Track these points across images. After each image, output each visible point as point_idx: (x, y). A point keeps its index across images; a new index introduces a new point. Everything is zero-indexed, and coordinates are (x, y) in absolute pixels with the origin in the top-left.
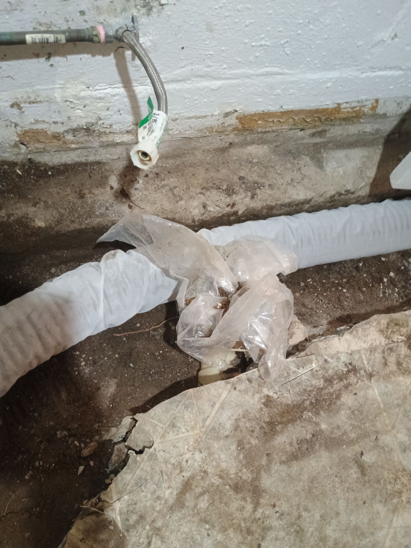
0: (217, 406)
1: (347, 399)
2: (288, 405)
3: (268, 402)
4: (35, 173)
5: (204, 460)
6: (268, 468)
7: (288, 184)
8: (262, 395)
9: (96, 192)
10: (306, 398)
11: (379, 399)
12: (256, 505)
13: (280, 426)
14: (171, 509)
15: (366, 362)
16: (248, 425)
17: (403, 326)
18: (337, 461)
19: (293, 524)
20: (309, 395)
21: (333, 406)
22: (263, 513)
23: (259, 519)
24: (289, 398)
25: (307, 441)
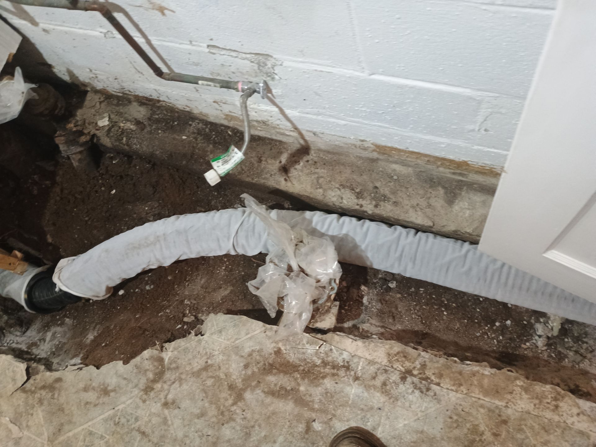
0: (249, 336)
1: (328, 383)
2: (288, 362)
3: (278, 352)
5: (223, 360)
6: (253, 389)
8: (277, 346)
10: (302, 365)
11: (351, 397)
12: (234, 404)
13: (276, 371)
15: (360, 368)
16: (258, 358)
18: (296, 413)
19: (247, 428)
20: (306, 364)
21: (316, 381)
22: (235, 410)
23: (232, 411)
24: (292, 357)
25: (286, 390)
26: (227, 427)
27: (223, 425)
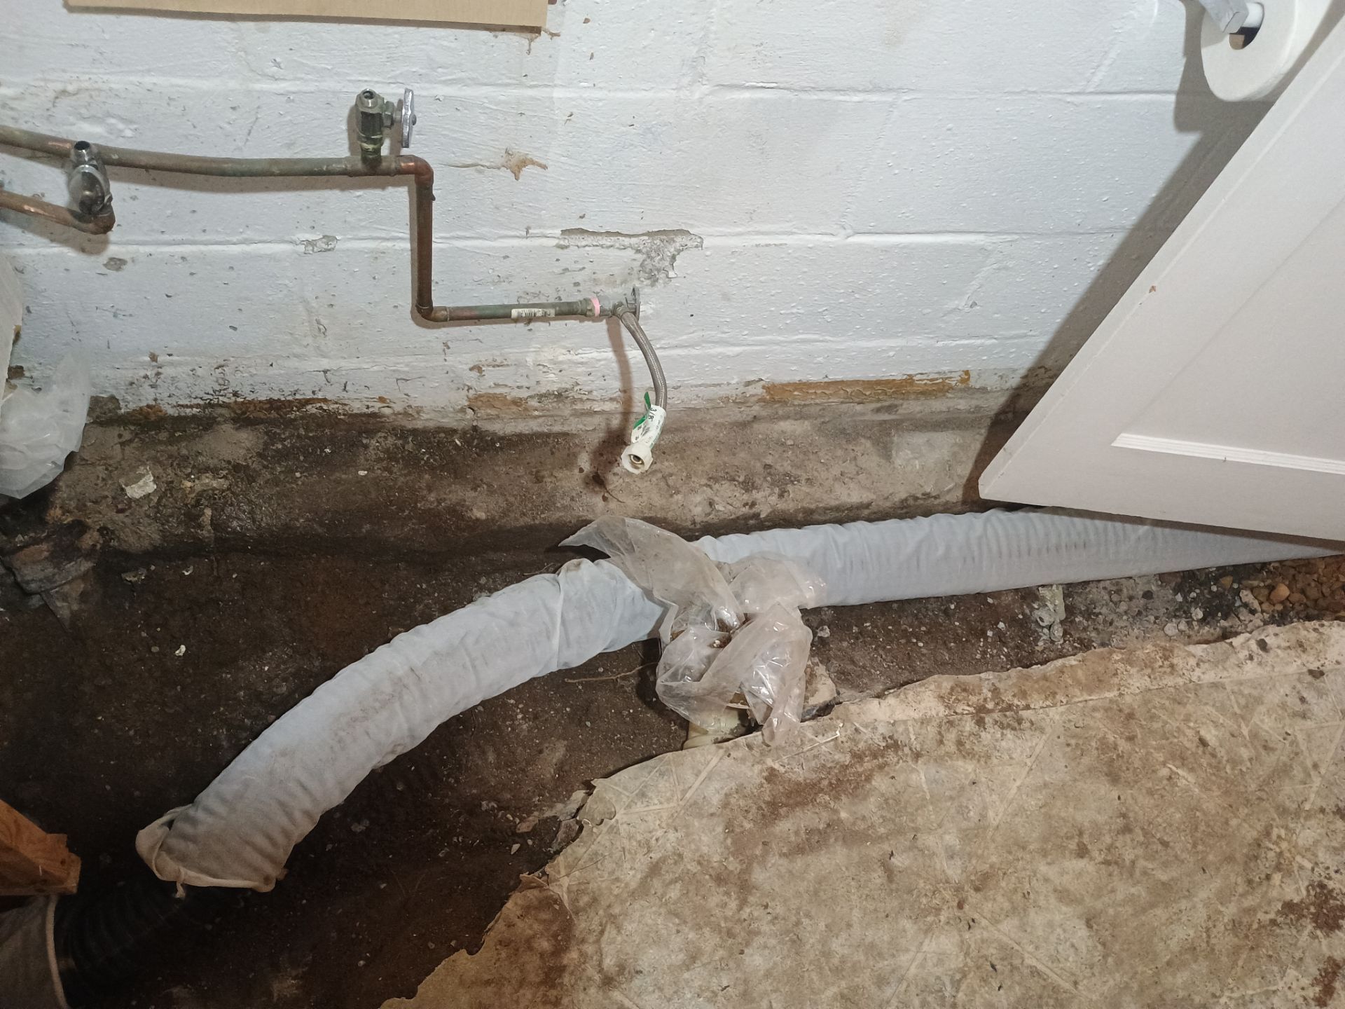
0: (704, 775)
1: (880, 783)
2: (799, 784)
3: (772, 776)
4: (478, 444)
5: (679, 841)
6: (763, 860)
7: (836, 479)
8: (765, 767)
9: (560, 475)
10: (823, 776)
11: (925, 786)
12: (743, 903)
13: (785, 809)
14: (633, 894)
15: (913, 737)
16: (742, 803)
17: (972, 693)
18: (857, 859)
19: (787, 932)
20: (829, 773)
21: (859, 791)
22: (751, 913)
23: (745, 920)
24: (800, 774)
25: (819, 831)
26: (751, 951)
27: (742, 952)
